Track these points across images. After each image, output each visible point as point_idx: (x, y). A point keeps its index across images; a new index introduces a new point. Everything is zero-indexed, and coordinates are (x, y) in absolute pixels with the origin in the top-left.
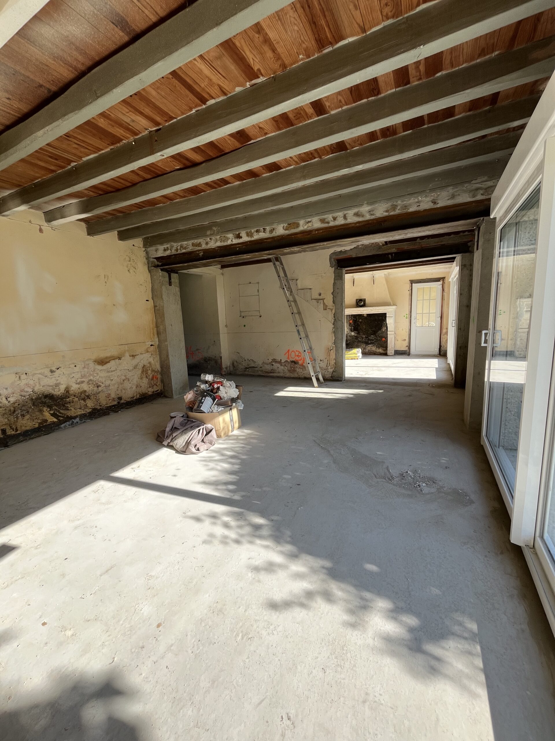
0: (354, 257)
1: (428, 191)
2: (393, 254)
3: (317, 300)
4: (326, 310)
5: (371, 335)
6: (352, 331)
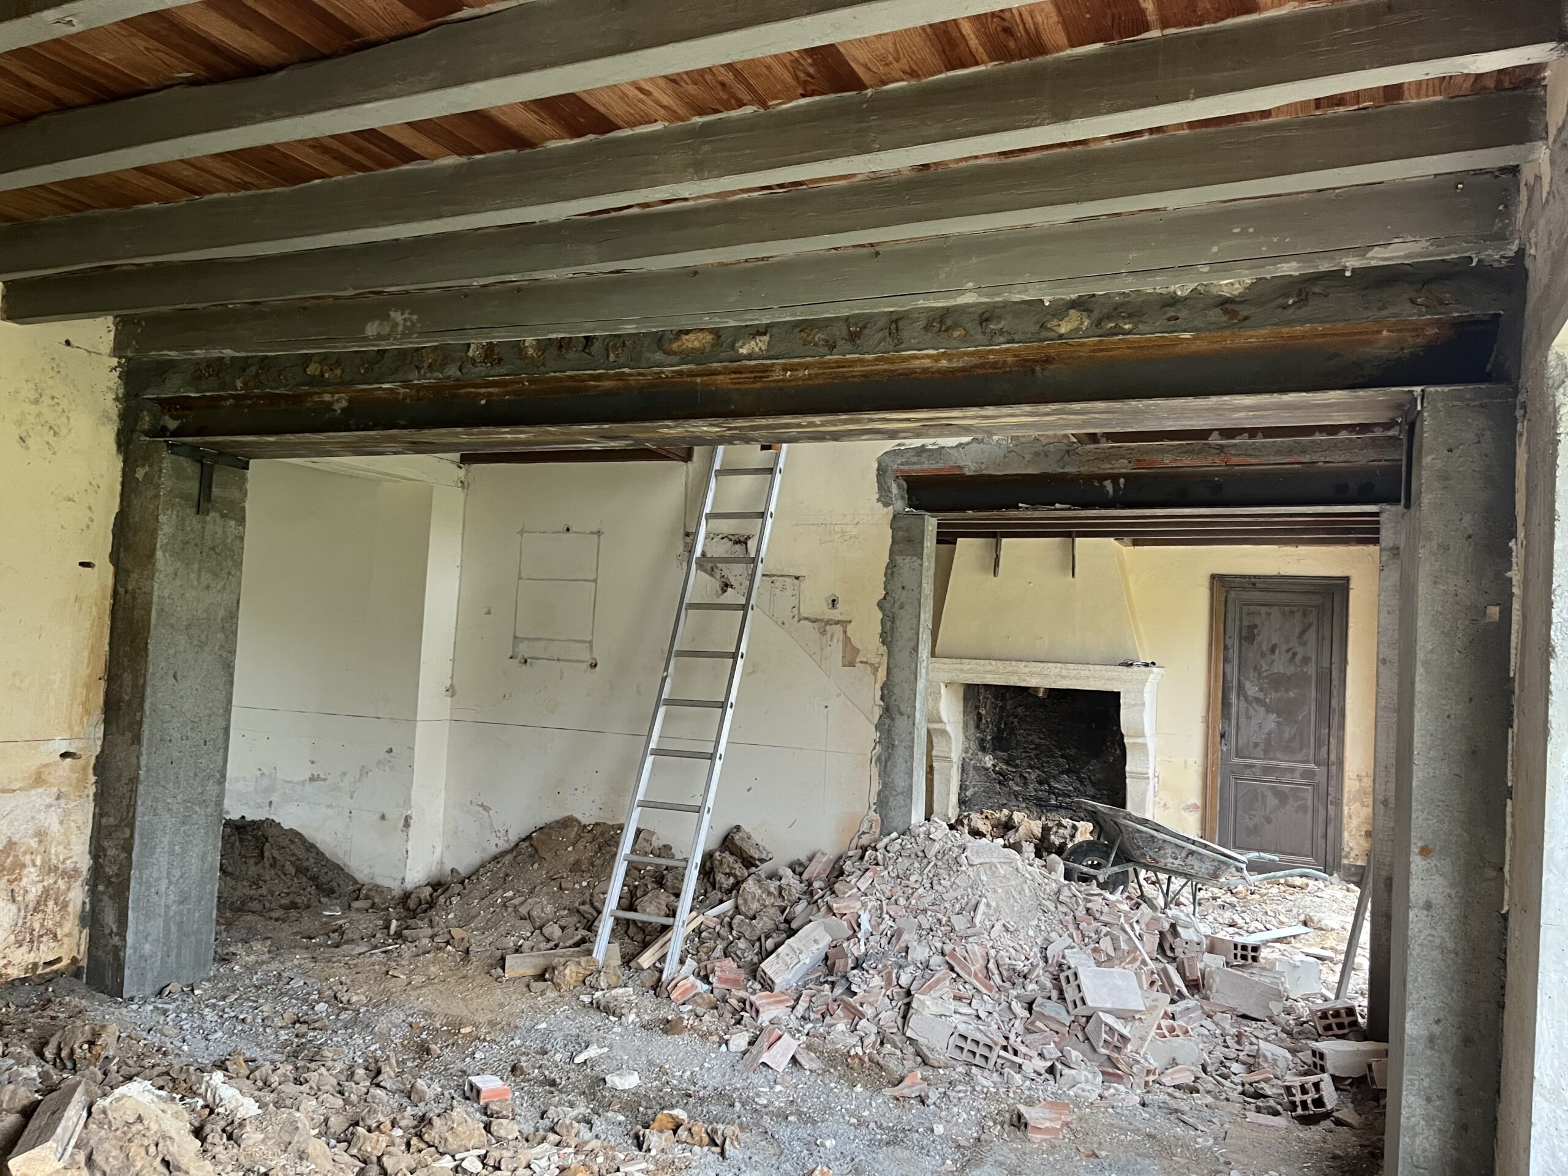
0: (971, 473)
1: (1206, 269)
2: (1122, 480)
3: (823, 624)
4: (852, 664)
5: (1062, 773)
6: (983, 749)
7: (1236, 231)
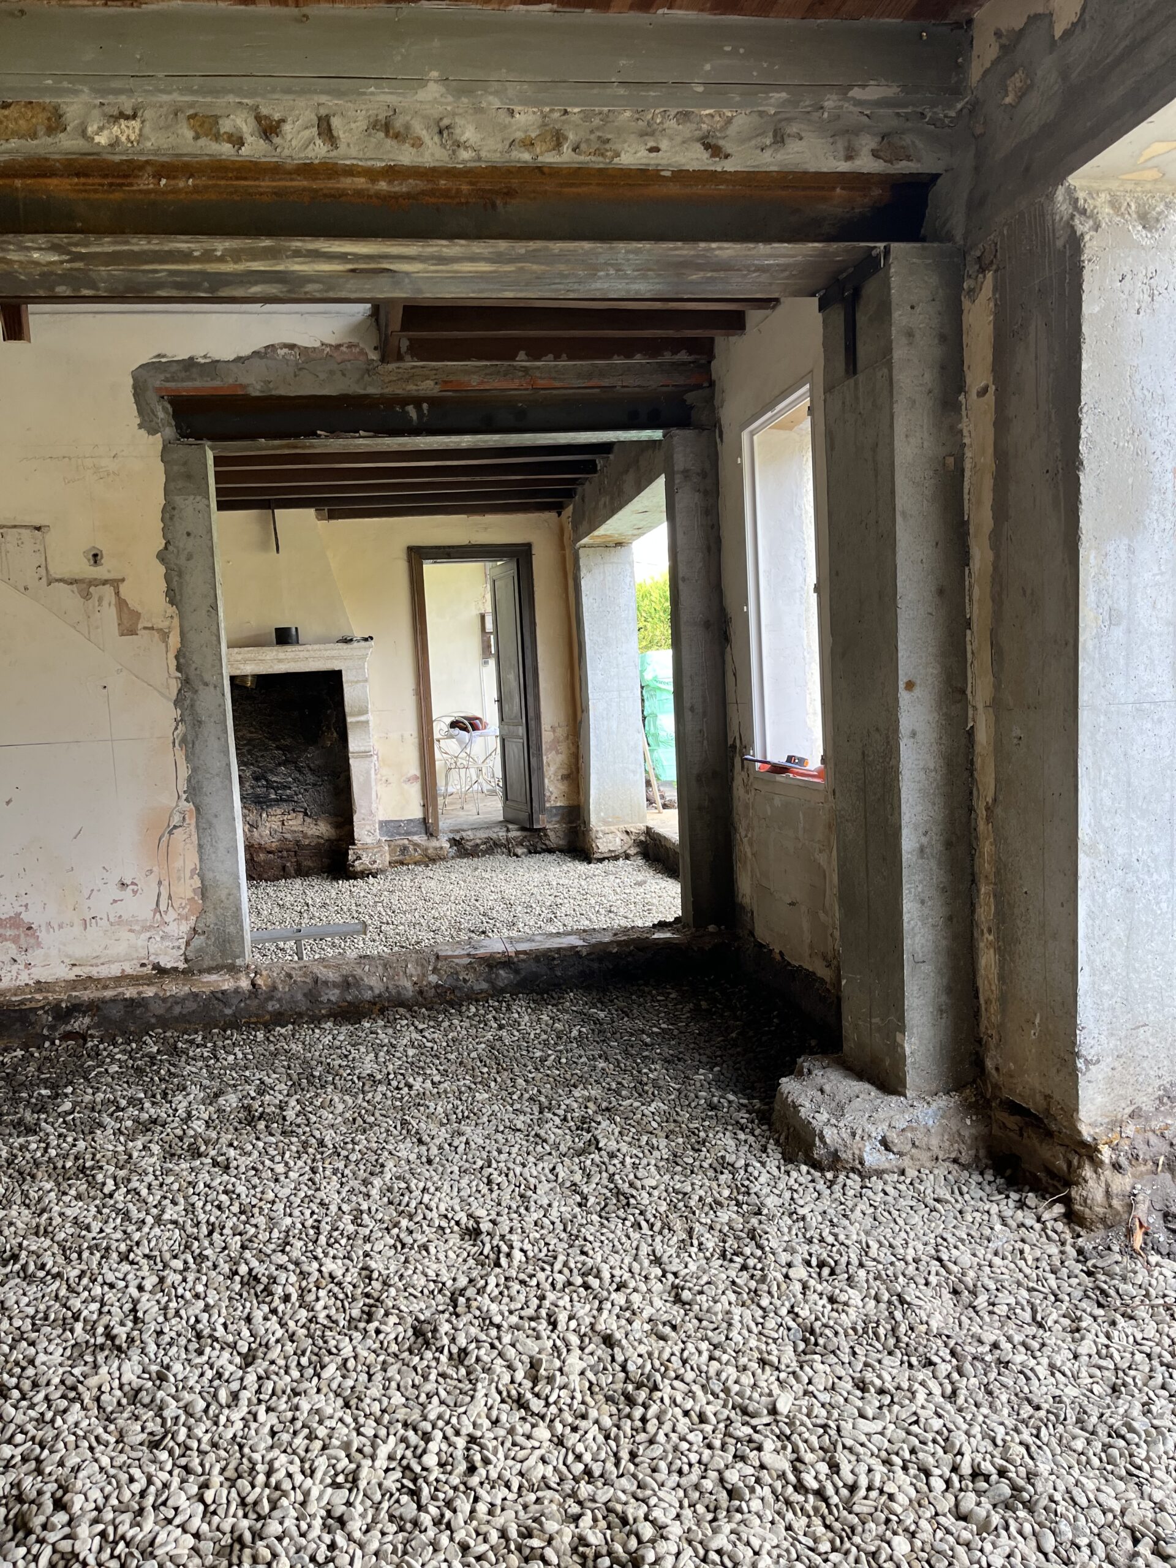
0: (257, 394)
2: (425, 406)
4: (132, 632)
7: (728, 49)
